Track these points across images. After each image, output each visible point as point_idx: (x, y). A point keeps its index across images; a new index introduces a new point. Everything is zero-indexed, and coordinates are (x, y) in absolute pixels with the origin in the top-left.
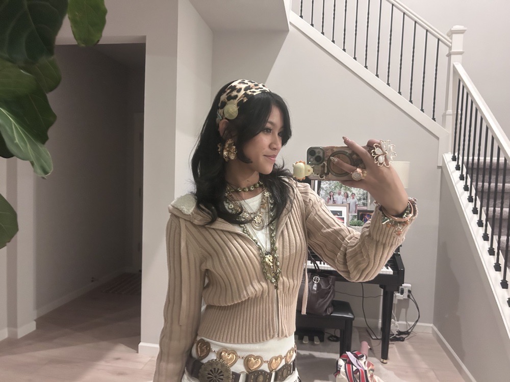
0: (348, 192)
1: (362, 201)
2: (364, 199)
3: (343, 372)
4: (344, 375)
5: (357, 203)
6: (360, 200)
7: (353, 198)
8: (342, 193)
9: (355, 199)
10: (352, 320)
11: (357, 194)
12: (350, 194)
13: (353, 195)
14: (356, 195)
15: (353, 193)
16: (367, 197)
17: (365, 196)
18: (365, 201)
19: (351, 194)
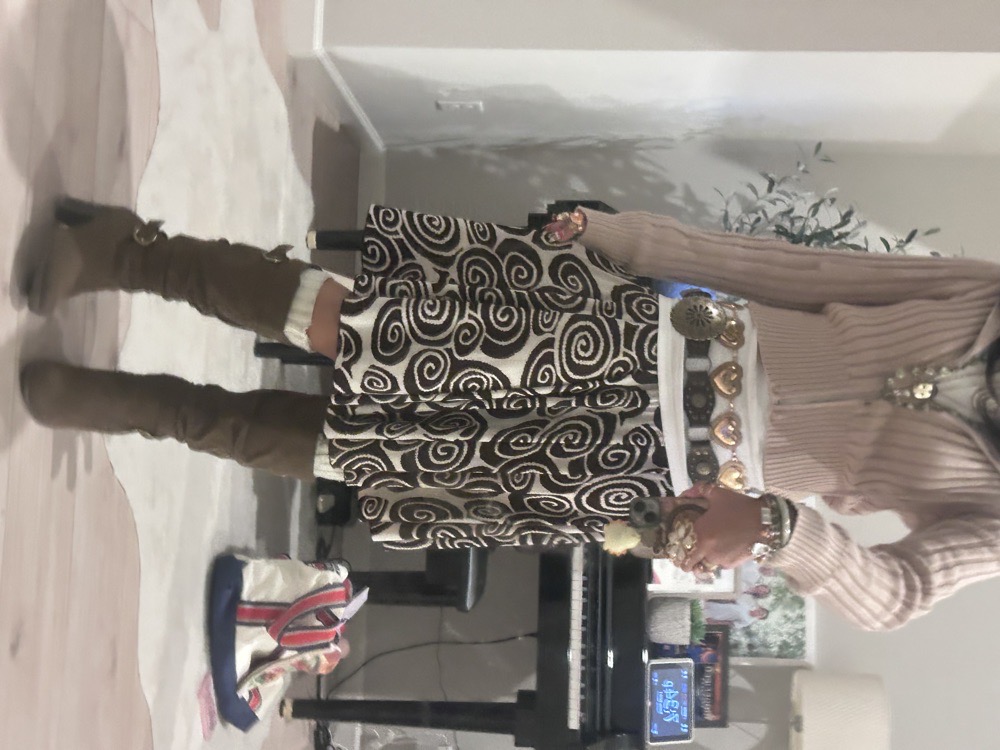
0: (771, 599)
1: (744, 641)
2: (751, 646)
3: (326, 577)
4: (318, 582)
5: (738, 626)
6: (748, 632)
7: (752, 614)
8: (768, 580)
9: (750, 620)
10: (459, 603)
11: (767, 626)
12: (766, 602)
13: (763, 613)
14: (763, 623)
15: (768, 612)
16: (757, 655)
17: (761, 650)
18: (744, 649)
19: (767, 607)
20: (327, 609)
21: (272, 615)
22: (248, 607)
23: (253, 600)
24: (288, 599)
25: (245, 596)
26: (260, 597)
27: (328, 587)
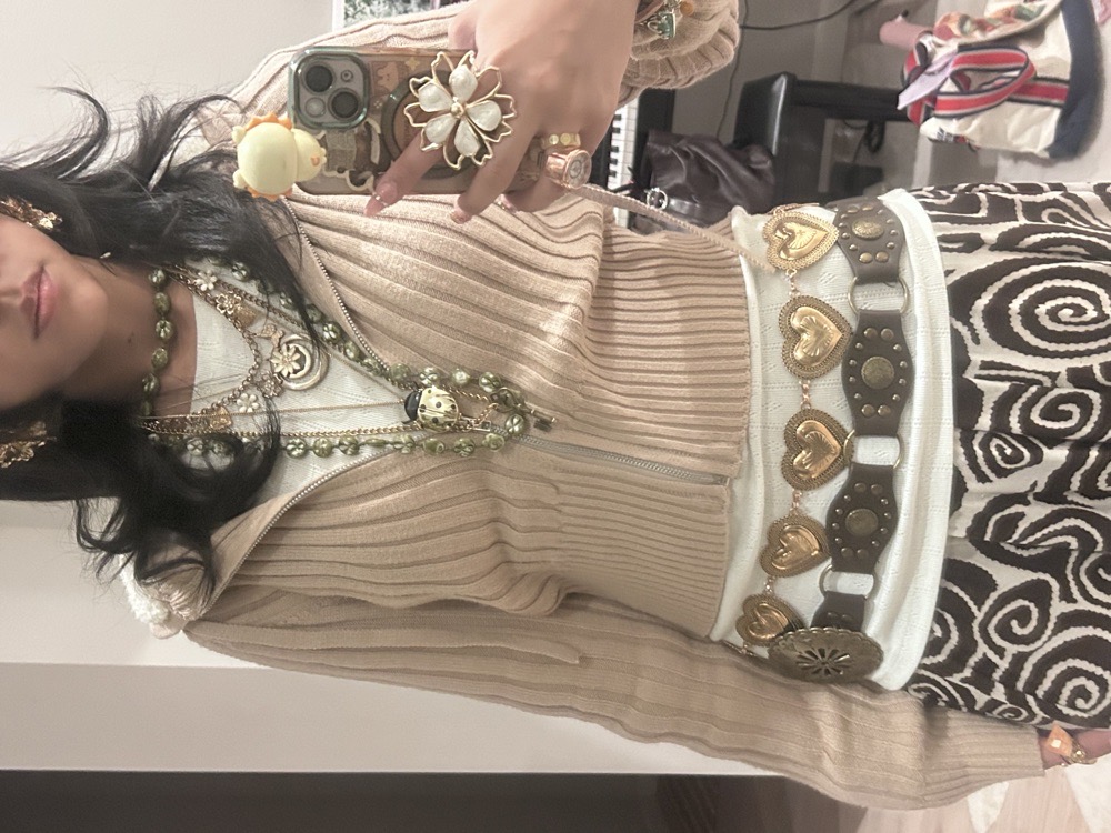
20: (962, 92)
21: (1031, 89)
22: (1055, 101)
23: (1047, 109)
24: (1009, 106)
25: (1057, 113)
26: (1040, 110)
27: (959, 117)
